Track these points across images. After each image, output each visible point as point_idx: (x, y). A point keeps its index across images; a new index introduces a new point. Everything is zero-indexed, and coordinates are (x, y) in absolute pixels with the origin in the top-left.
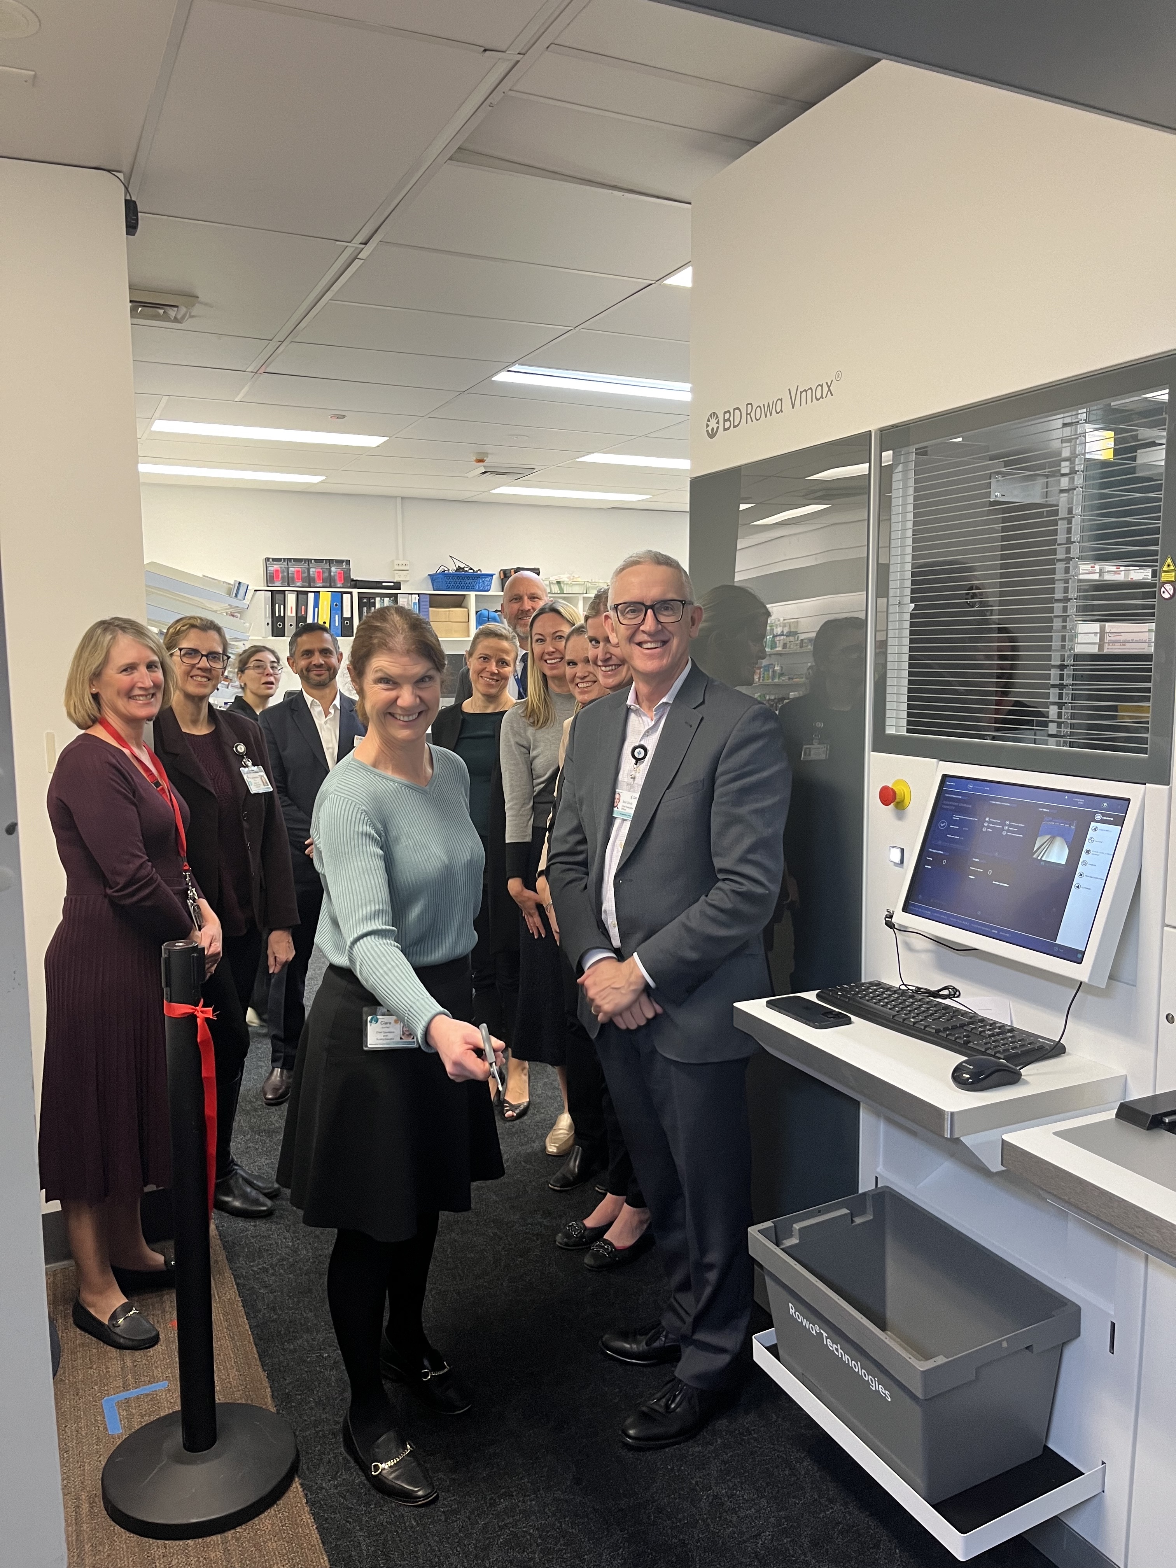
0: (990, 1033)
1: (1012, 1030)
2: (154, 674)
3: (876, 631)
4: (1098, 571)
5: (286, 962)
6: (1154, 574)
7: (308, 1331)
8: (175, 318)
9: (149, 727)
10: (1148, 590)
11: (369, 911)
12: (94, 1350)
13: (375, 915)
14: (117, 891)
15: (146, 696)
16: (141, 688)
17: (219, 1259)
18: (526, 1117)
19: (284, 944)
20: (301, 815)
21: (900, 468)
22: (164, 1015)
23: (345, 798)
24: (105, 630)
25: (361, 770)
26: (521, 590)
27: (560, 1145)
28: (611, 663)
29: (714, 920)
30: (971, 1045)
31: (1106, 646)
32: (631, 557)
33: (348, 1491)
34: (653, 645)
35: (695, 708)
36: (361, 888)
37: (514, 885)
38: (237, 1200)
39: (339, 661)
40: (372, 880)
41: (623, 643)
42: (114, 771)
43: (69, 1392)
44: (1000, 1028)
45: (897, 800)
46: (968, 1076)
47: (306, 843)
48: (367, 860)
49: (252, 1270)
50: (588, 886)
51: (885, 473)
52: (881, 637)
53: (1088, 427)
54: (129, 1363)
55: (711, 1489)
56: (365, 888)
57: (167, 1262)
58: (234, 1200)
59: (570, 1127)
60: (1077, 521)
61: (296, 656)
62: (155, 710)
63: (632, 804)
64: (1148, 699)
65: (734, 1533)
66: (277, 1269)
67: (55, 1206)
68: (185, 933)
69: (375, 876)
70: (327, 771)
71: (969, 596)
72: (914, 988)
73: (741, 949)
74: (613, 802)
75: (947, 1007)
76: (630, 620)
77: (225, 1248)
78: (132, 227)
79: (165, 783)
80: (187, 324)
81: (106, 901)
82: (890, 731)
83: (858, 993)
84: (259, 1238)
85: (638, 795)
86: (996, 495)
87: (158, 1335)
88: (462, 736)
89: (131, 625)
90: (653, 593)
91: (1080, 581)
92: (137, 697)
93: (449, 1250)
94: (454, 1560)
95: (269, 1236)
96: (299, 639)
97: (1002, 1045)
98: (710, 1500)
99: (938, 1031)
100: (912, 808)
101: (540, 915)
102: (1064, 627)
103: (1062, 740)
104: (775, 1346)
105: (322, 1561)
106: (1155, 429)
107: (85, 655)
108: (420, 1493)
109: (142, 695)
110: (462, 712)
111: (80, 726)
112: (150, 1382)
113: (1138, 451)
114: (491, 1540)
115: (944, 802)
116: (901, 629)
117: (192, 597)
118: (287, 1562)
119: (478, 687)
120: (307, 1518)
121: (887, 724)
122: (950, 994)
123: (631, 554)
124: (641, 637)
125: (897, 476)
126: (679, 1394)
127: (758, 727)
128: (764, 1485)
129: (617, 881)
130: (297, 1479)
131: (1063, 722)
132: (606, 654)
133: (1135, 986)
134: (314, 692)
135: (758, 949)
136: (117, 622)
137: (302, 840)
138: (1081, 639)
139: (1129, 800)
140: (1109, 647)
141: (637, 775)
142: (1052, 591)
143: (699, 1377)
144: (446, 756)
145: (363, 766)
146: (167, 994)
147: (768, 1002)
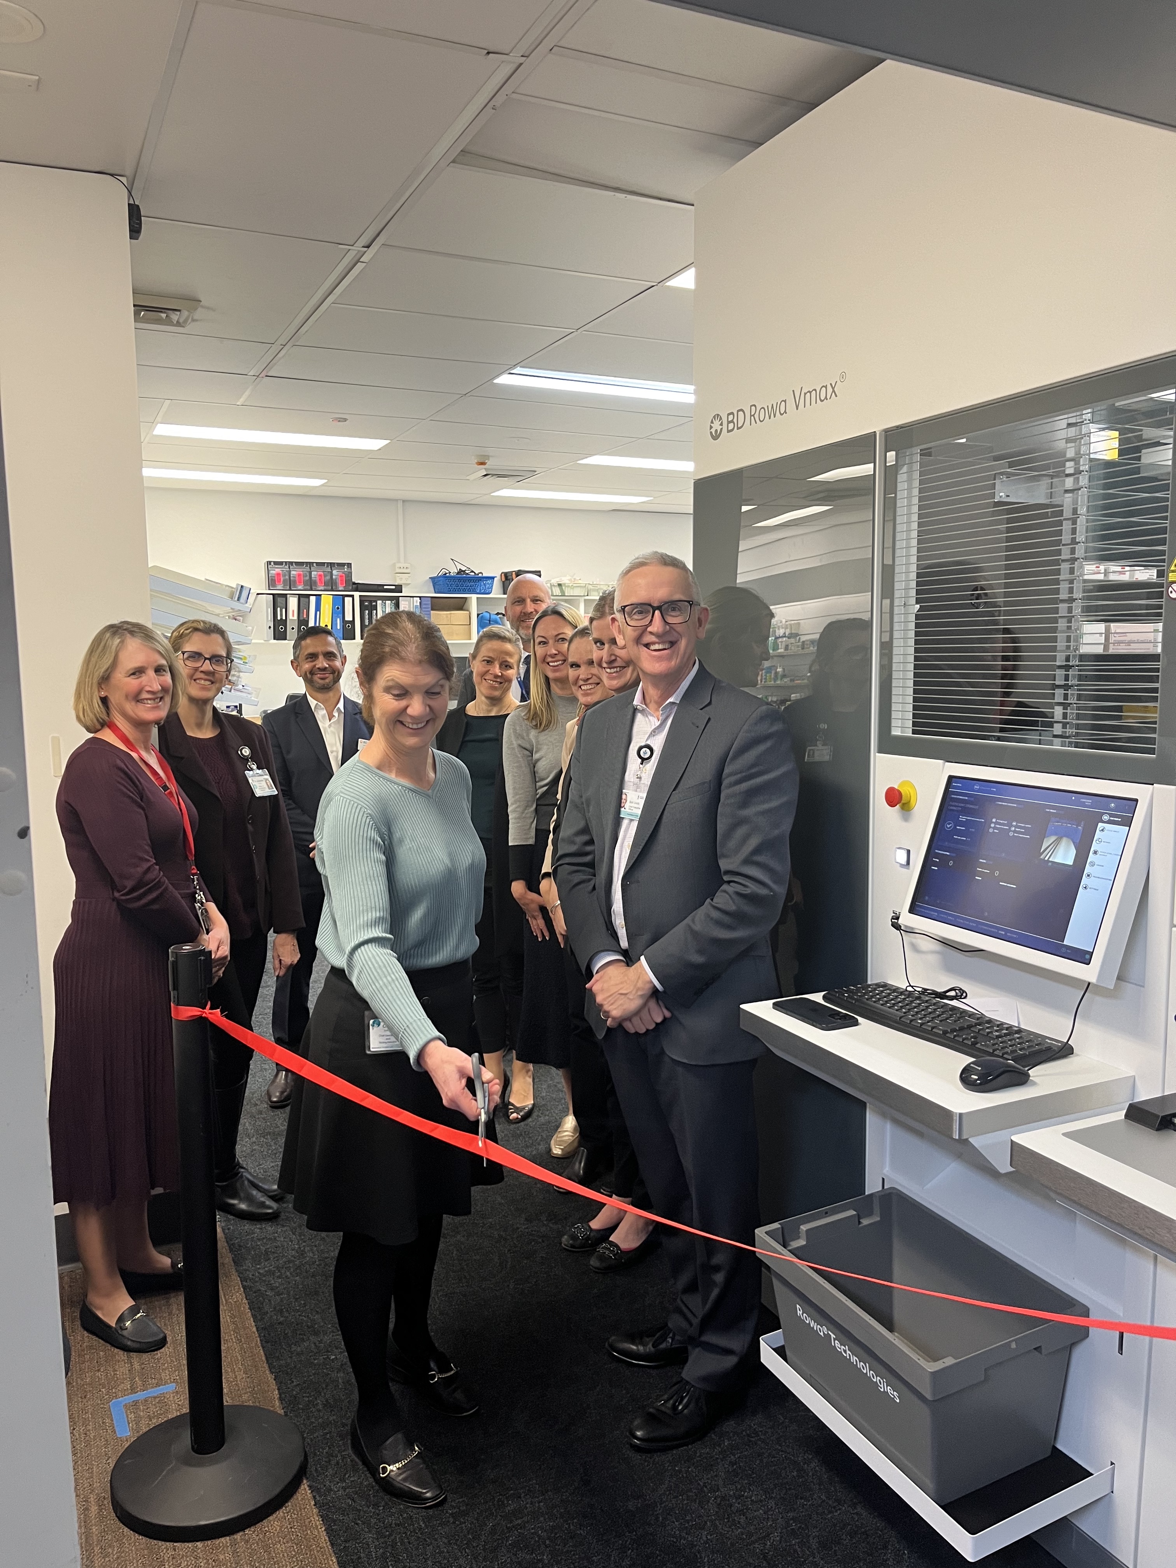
0: (997, 1034)
1: (1020, 1031)
2: (162, 678)
3: (881, 632)
4: (1103, 571)
5: (291, 965)
6: (1161, 574)
7: (316, 1333)
8: (178, 322)
9: (155, 731)
10: (1155, 590)
11: (370, 917)
12: (101, 1353)
13: (376, 923)
14: (123, 895)
15: (154, 699)
16: (148, 692)
17: (225, 1262)
18: (530, 1120)
19: (289, 948)
20: (306, 818)
21: (905, 469)
22: (171, 1017)
23: (350, 801)
24: (114, 634)
25: (366, 772)
26: (525, 593)
27: (565, 1147)
28: (616, 664)
29: (719, 923)
30: (978, 1046)
31: (1111, 646)
32: (638, 558)
33: (356, 1493)
34: (661, 647)
35: (701, 709)
36: (363, 894)
37: (518, 888)
38: (244, 1203)
39: (343, 664)
40: (374, 886)
41: (630, 644)
42: (123, 775)
43: (77, 1394)
44: (1007, 1029)
45: (903, 802)
46: (976, 1077)
47: (310, 846)
48: (370, 866)
49: (259, 1273)
50: (596, 887)
51: (891, 474)
52: (886, 638)
53: (1093, 427)
54: (136, 1366)
55: (718, 1490)
56: (368, 894)
57: (174, 1265)
58: (239, 1203)
59: (575, 1129)
60: (1082, 521)
61: (300, 660)
62: (163, 713)
63: (638, 804)
64: (1155, 699)
65: (742, 1534)
66: (283, 1271)
67: (63, 1208)
68: (192, 936)
69: (377, 882)
70: (331, 775)
71: (974, 597)
72: (920, 989)
73: (748, 951)
74: (621, 802)
75: (954, 1008)
76: (637, 621)
77: (231, 1250)
78: (135, 231)
79: (173, 787)
80: (190, 328)
81: (115, 903)
82: (896, 732)
83: (865, 994)
84: (265, 1241)
85: (645, 795)
86: (1001, 495)
87: (165, 1338)
88: (467, 739)
89: (140, 629)
90: (660, 594)
91: (1085, 581)
92: (145, 701)
93: (455, 1252)
94: (462, 1561)
95: (275, 1239)
96: (303, 643)
97: (1010, 1046)
98: (718, 1502)
99: (945, 1032)
100: (918, 809)
101: (544, 918)
102: (1069, 628)
103: (1067, 740)
104: (783, 1347)
105: (331, 1563)
106: (1161, 429)
107: (93, 660)
108: (428, 1495)
109: (150, 699)
110: (466, 715)
111: (89, 730)
112: (158, 1385)
113: (1143, 451)
114: (500, 1541)
115: (951, 803)
116: (906, 630)
117: (195, 601)
118: (295, 1564)
119: (482, 690)
120: (317, 1521)
121: (893, 725)
122: (957, 996)
123: (637, 556)
124: (648, 638)
125: (902, 477)
126: (686, 1396)
127: (765, 728)
128: (772, 1486)
129: (625, 883)
130: (305, 1481)
131: (1068, 723)
132: (611, 655)
133: (1143, 987)
134: (319, 695)
135: (765, 951)
136: (126, 626)
137: (307, 843)
138: (1086, 639)
139: (1136, 800)
140: (1114, 647)
141: (643, 775)
142: (1057, 591)
143: (705, 1379)
144: (450, 761)
145: (368, 768)
146: (174, 997)
147: (774, 1004)
